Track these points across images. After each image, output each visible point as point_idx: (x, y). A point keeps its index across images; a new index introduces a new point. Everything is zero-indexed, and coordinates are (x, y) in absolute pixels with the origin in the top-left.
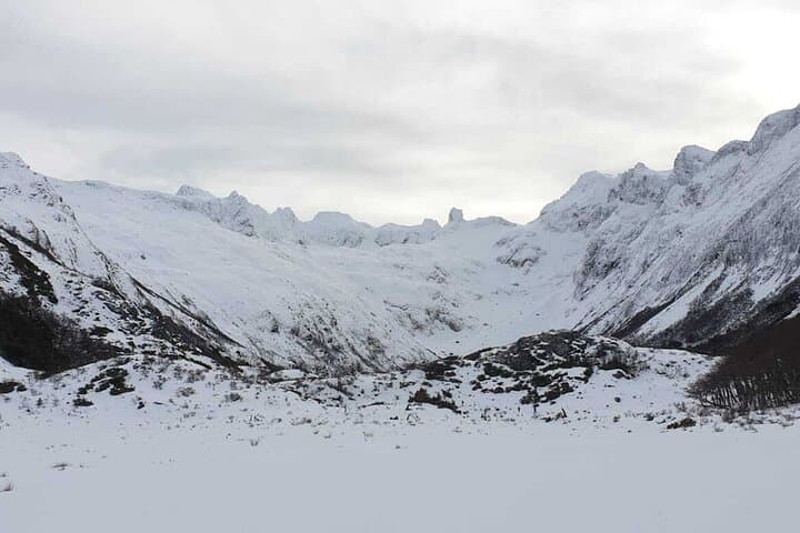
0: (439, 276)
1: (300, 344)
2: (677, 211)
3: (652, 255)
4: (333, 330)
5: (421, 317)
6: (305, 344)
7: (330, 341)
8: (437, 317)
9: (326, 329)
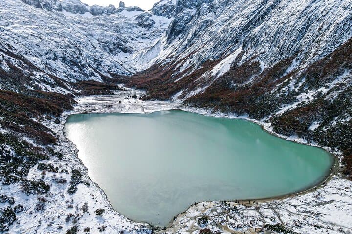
0: (117, 29)
1: (67, 65)
2: (206, 14)
3: (197, 30)
4: (81, 57)
5: (112, 47)
6: (69, 65)
7: (80, 62)
8: (118, 47)
9: (77, 57)
